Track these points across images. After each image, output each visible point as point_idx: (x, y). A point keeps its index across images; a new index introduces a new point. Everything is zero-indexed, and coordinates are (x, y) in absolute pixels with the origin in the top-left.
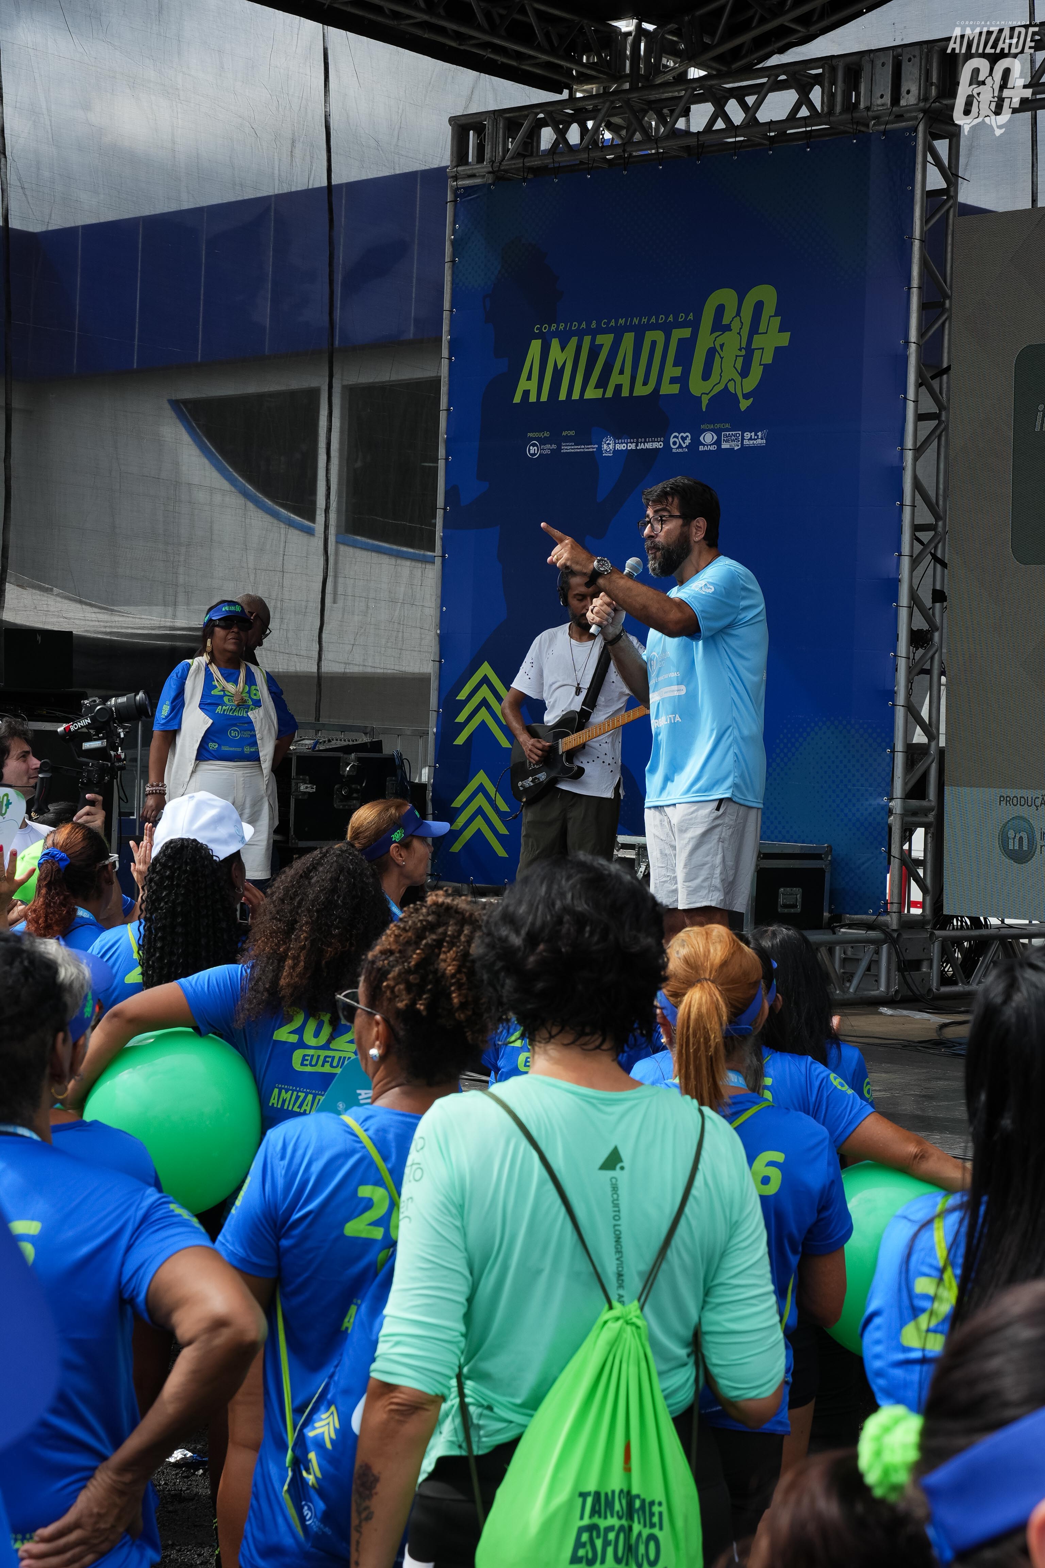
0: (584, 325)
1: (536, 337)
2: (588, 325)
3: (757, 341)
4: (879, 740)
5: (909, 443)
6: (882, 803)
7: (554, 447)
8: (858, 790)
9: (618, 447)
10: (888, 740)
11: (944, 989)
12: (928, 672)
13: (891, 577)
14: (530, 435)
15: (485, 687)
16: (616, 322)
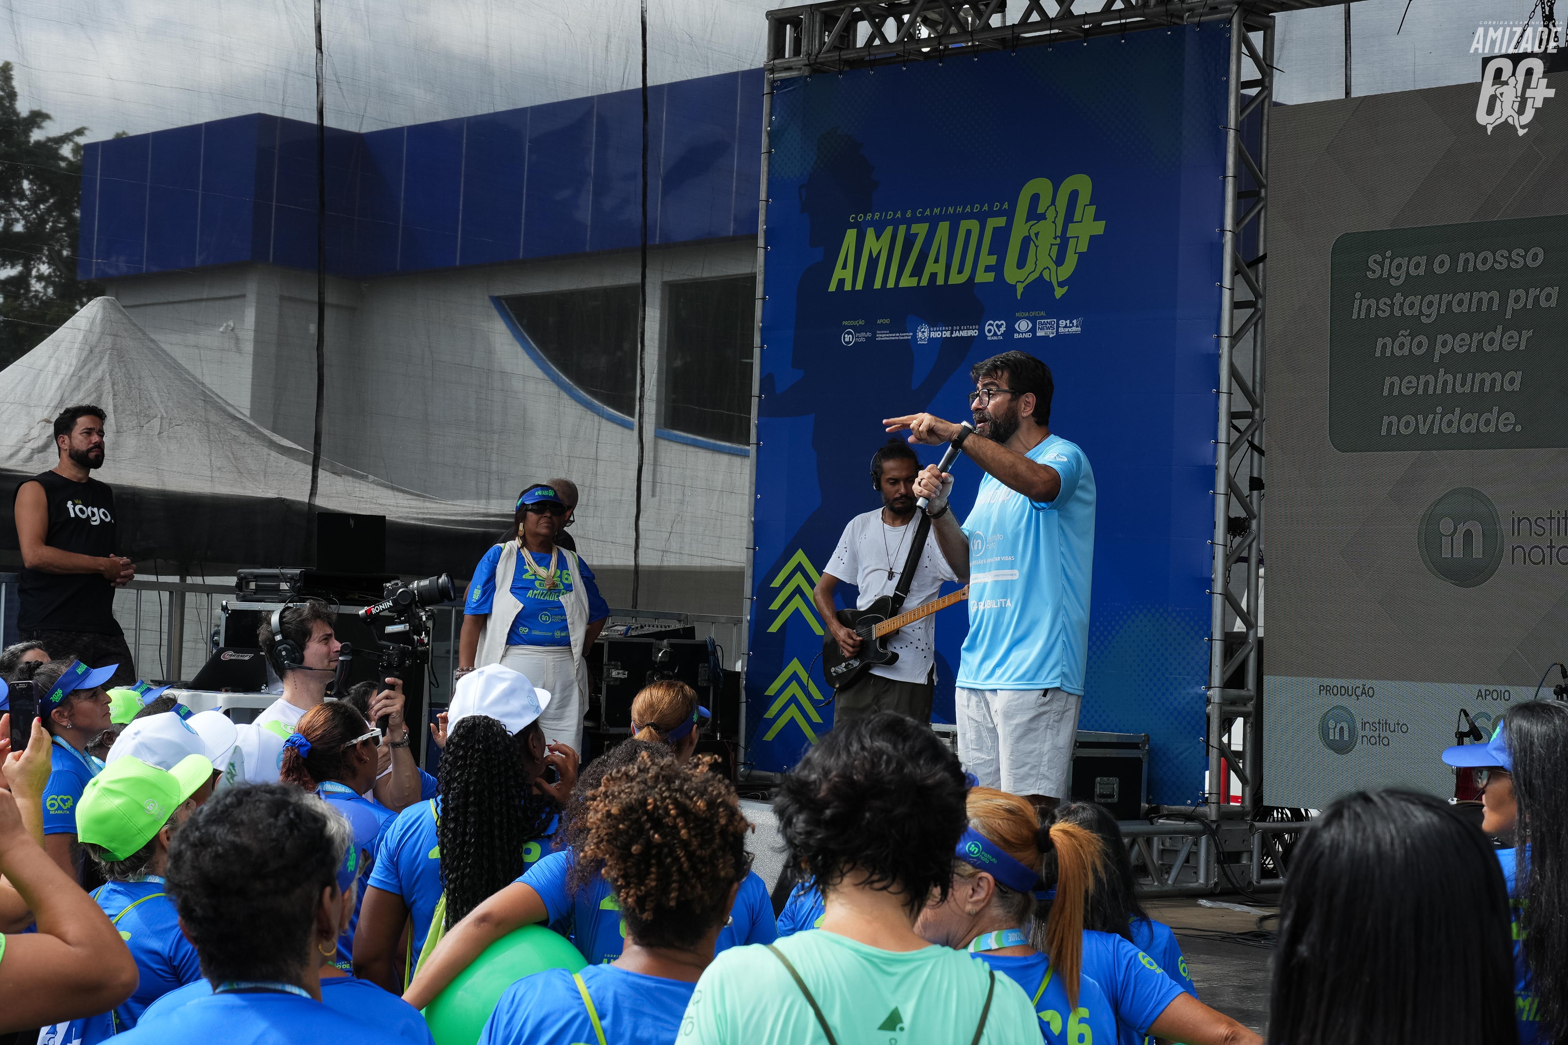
0: (899, 215)
1: (852, 226)
2: (904, 214)
3: (1073, 229)
4: (1196, 628)
5: (1225, 330)
6: (1200, 692)
7: (869, 334)
8: (1176, 679)
9: (933, 335)
10: (1205, 628)
11: (1265, 882)
12: (1246, 560)
13: (1208, 464)
14: (846, 323)
15: (799, 574)
16: (931, 212)
